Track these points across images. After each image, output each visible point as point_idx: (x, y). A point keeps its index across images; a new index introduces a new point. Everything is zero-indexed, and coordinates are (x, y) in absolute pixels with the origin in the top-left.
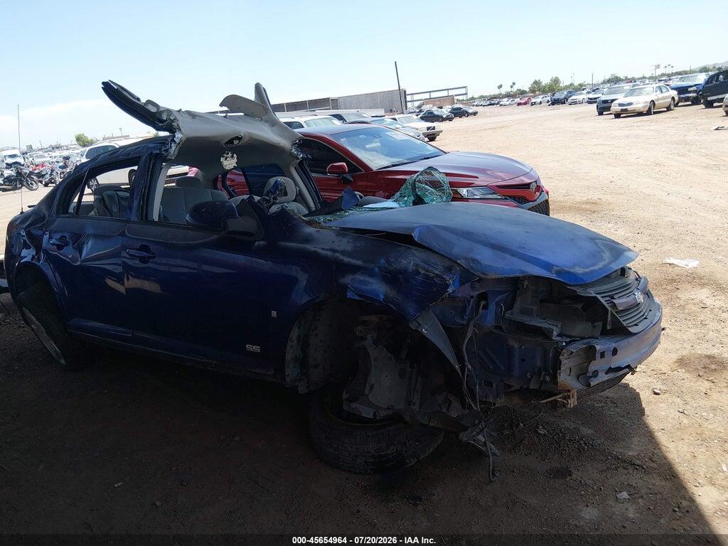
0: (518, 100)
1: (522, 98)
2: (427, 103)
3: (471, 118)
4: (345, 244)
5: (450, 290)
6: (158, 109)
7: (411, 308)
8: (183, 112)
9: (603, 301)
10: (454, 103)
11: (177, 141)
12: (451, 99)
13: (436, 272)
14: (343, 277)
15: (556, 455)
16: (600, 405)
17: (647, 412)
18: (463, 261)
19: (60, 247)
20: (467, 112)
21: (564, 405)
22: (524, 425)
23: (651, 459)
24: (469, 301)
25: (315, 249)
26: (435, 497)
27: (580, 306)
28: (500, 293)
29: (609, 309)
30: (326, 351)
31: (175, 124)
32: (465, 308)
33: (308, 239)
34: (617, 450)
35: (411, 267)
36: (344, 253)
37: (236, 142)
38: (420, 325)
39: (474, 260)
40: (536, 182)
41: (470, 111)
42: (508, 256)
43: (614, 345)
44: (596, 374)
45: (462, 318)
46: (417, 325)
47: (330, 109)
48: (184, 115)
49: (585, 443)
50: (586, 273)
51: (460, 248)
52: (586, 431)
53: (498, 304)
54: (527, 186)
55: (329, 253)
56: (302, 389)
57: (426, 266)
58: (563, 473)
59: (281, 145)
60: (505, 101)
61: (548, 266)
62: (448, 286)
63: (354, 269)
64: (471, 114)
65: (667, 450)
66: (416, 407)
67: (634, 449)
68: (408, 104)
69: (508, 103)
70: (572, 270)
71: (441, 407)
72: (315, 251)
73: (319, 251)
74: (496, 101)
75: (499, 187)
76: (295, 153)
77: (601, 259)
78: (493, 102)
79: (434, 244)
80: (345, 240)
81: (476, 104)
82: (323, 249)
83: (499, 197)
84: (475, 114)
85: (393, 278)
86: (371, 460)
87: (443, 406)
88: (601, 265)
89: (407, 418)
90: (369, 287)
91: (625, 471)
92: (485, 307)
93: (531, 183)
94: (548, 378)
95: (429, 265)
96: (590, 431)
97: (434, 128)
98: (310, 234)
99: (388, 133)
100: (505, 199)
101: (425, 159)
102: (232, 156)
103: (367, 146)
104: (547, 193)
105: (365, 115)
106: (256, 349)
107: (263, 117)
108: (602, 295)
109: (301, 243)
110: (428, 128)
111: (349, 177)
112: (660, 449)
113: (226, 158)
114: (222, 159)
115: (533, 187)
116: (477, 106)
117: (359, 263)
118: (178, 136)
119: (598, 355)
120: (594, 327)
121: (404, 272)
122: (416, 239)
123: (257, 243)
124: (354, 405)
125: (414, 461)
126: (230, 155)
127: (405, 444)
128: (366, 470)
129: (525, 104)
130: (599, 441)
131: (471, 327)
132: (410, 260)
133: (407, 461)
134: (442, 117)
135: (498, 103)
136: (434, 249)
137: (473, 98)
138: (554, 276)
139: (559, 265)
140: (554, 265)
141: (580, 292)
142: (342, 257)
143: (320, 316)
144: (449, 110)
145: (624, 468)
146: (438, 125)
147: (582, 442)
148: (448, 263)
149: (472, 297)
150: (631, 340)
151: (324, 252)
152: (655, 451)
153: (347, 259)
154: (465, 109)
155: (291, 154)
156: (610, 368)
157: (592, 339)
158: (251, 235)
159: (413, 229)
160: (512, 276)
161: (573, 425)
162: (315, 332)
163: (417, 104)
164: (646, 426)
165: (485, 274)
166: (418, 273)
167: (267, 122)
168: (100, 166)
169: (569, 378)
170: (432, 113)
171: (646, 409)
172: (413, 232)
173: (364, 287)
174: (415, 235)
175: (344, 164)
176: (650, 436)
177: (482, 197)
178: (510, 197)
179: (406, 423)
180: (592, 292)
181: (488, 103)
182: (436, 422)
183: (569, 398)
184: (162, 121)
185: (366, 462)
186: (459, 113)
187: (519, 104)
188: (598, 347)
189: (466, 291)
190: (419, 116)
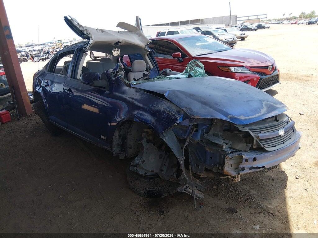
0: (292, 22)
1: (294, 20)
2: (247, 22)
3: (266, 30)
4: (138, 96)
5: (178, 122)
6: (83, 29)
7: (160, 128)
8: (99, 30)
9: (252, 134)
10: (260, 22)
11: (90, 43)
12: (258, 20)
13: (173, 113)
14: (134, 111)
15: (234, 202)
16: (266, 180)
17: (288, 187)
18: (185, 109)
19: (46, 86)
20: (264, 27)
21: (233, 180)
22: (224, 185)
23: (279, 211)
24: (188, 128)
25: (125, 97)
26: (170, 213)
27: (241, 135)
28: (205, 125)
29: (255, 138)
30: (135, 142)
31: (90, 36)
32: (186, 130)
33: (124, 93)
34: (264, 204)
35: (162, 110)
36: (136, 100)
37: (119, 44)
38: (164, 136)
39: (189, 109)
40: (272, 65)
41: (266, 26)
42: (208, 108)
43: (254, 156)
44: (243, 169)
45: (185, 135)
46: (163, 136)
47: (200, 24)
48: (99, 31)
49: (250, 198)
50: (246, 119)
51: (185, 102)
52: (253, 192)
53: (202, 130)
54: (267, 67)
55: (131, 100)
56: (122, 157)
57: (169, 110)
58: (233, 211)
59: (140, 45)
60: (285, 22)
61: (226, 115)
62: (177, 120)
63: (138, 108)
64: (266, 28)
65: (290, 208)
66: (164, 173)
67: (272, 205)
68: (237, 22)
69: (286, 23)
70: (238, 117)
71: (173, 173)
72: (126, 98)
73: (127, 98)
74: (281, 22)
75: (251, 67)
76: (147, 49)
77: (259, 112)
78: (279, 22)
79: (174, 100)
80: (138, 94)
81: (271, 22)
82: (129, 97)
83: (251, 72)
84: (268, 28)
85: (155, 113)
86: (147, 192)
87: (174, 173)
88: (257, 115)
89: (161, 177)
90: (144, 117)
91: (264, 215)
92: (197, 131)
93: (269, 66)
94: (220, 168)
95: (170, 109)
96: (255, 193)
97: (244, 34)
98: (125, 90)
99: (205, 39)
100: (254, 73)
101: (220, 51)
102: (118, 50)
103: (197, 44)
104: (279, 71)
105: (210, 28)
106: (104, 138)
107: (136, 32)
108: (252, 131)
109: (121, 94)
110: (241, 34)
111: (181, 59)
112: (286, 207)
113: (115, 51)
114: (113, 51)
115: (270, 68)
116: (271, 23)
117: (141, 105)
118: (91, 41)
119: (244, 160)
120: (247, 146)
121: (159, 111)
122: (166, 97)
123: (106, 92)
124: (135, 168)
125: (167, 195)
126: (116, 49)
127: (163, 187)
128: (145, 196)
129: (295, 23)
130: (257, 198)
131: (188, 139)
132: (162, 106)
133: (164, 194)
134: (251, 29)
135: (282, 23)
136: (173, 102)
137: (270, 20)
138: (228, 120)
139: (232, 114)
140: (230, 114)
141: (240, 128)
142: (135, 102)
143: (132, 126)
144: (256, 25)
145: (263, 213)
146: (247, 33)
147: (248, 197)
148: (178, 109)
149: (190, 126)
150: (267, 154)
151: (129, 99)
152: (283, 207)
153: (137, 103)
154: (264, 25)
155: (145, 50)
156: (252, 167)
157: (244, 152)
158: (104, 88)
159: (165, 92)
160: (206, 118)
161: (248, 188)
162: (130, 133)
163: (241, 22)
164: (284, 194)
165: (194, 116)
166: (165, 112)
167: (137, 34)
168: (64, 52)
169: (229, 169)
170: (246, 27)
171: (288, 185)
172: (165, 93)
173: (142, 117)
174: (166, 95)
175: (180, 53)
176: (284, 200)
177: (242, 72)
178: (257, 72)
179: (160, 178)
180: (247, 129)
181: (277, 22)
182: (173, 180)
183: (235, 178)
184: (84, 34)
185: (144, 192)
186: (260, 27)
187: (292, 23)
188: (244, 157)
189: (186, 123)
190: (240, 28)
